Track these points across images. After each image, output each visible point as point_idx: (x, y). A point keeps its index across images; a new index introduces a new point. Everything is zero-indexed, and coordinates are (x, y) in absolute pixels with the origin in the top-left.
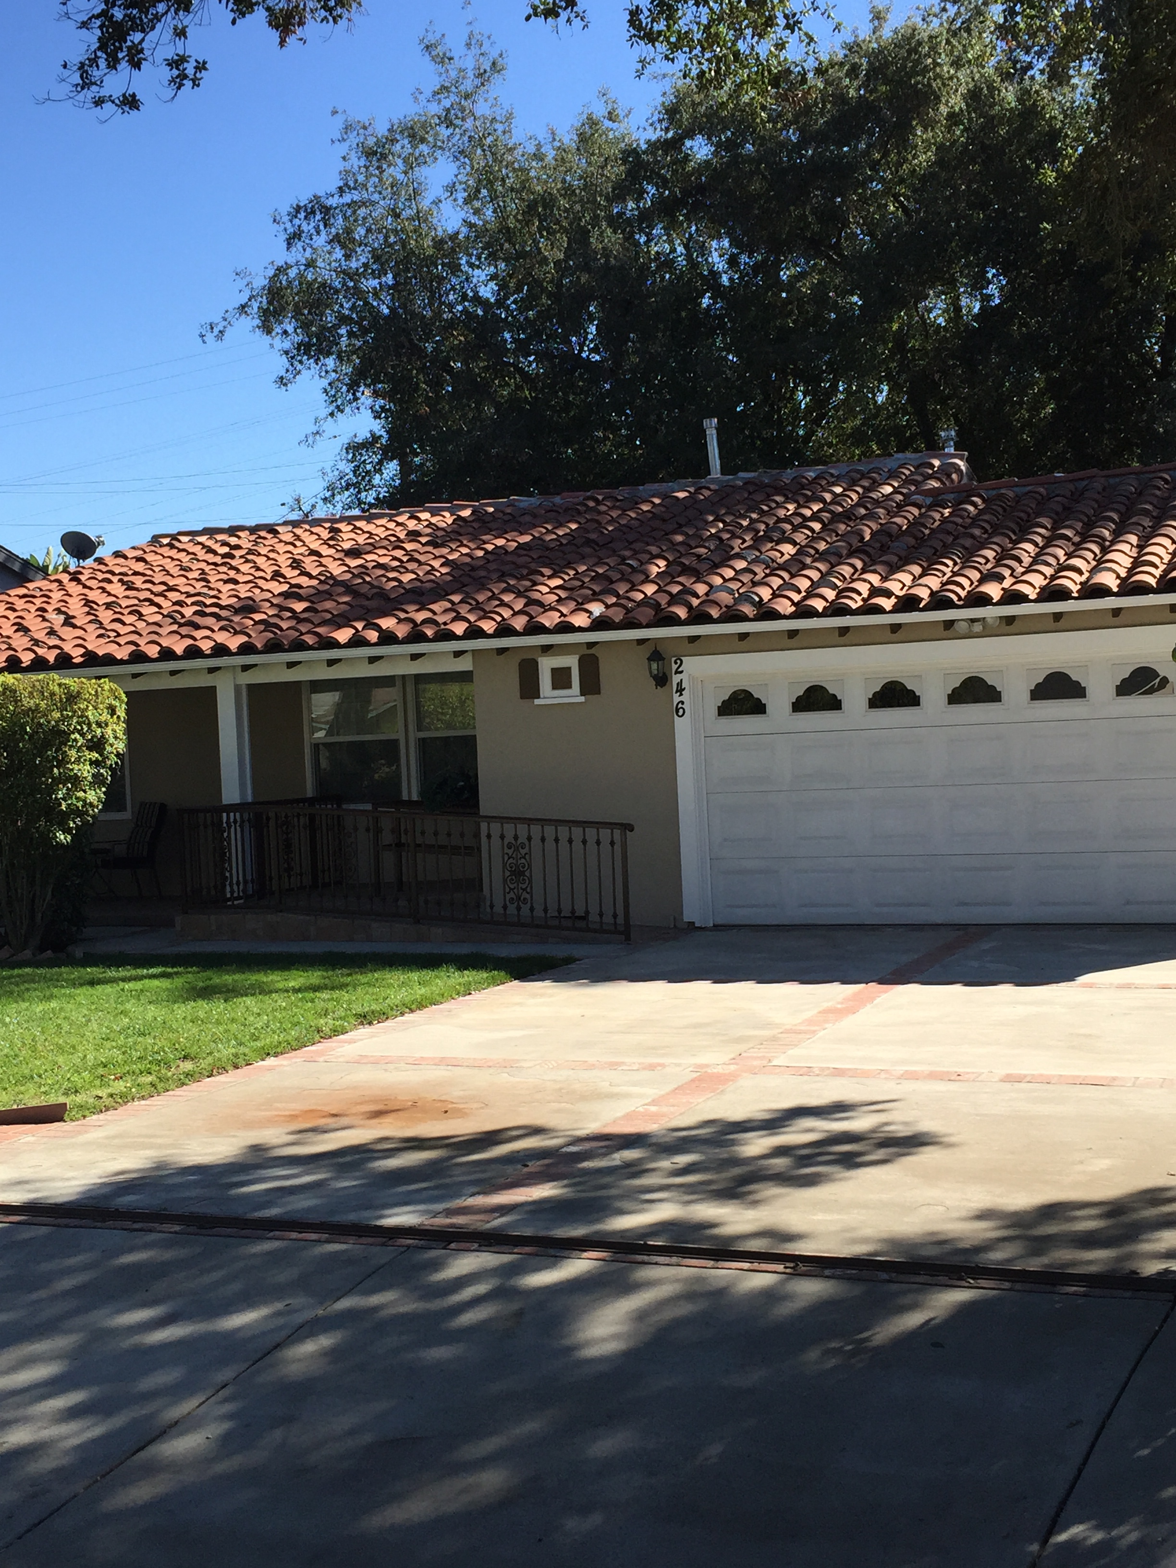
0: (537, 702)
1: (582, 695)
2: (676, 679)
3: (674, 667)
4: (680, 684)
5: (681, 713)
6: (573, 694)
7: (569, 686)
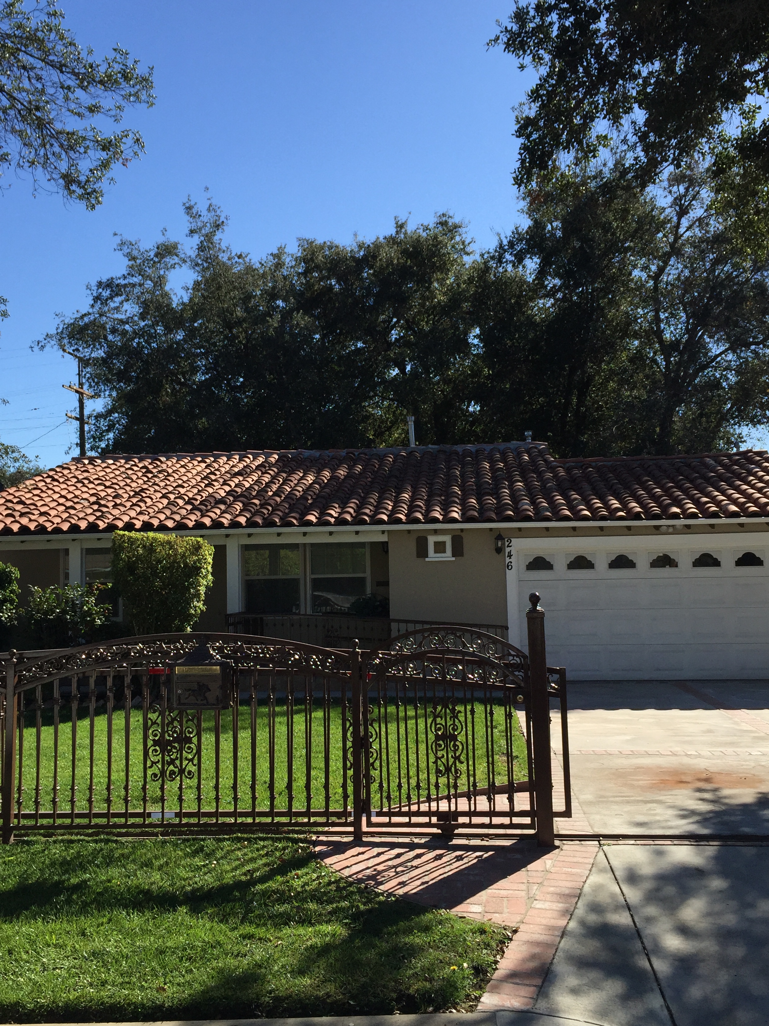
0: (427, 559)
1: (453, 556)
2: (508, 550)
3: (507, 544)
4: (510, 552)
5: (510, 567)
6: (448, 556)
7: (444, 552)
